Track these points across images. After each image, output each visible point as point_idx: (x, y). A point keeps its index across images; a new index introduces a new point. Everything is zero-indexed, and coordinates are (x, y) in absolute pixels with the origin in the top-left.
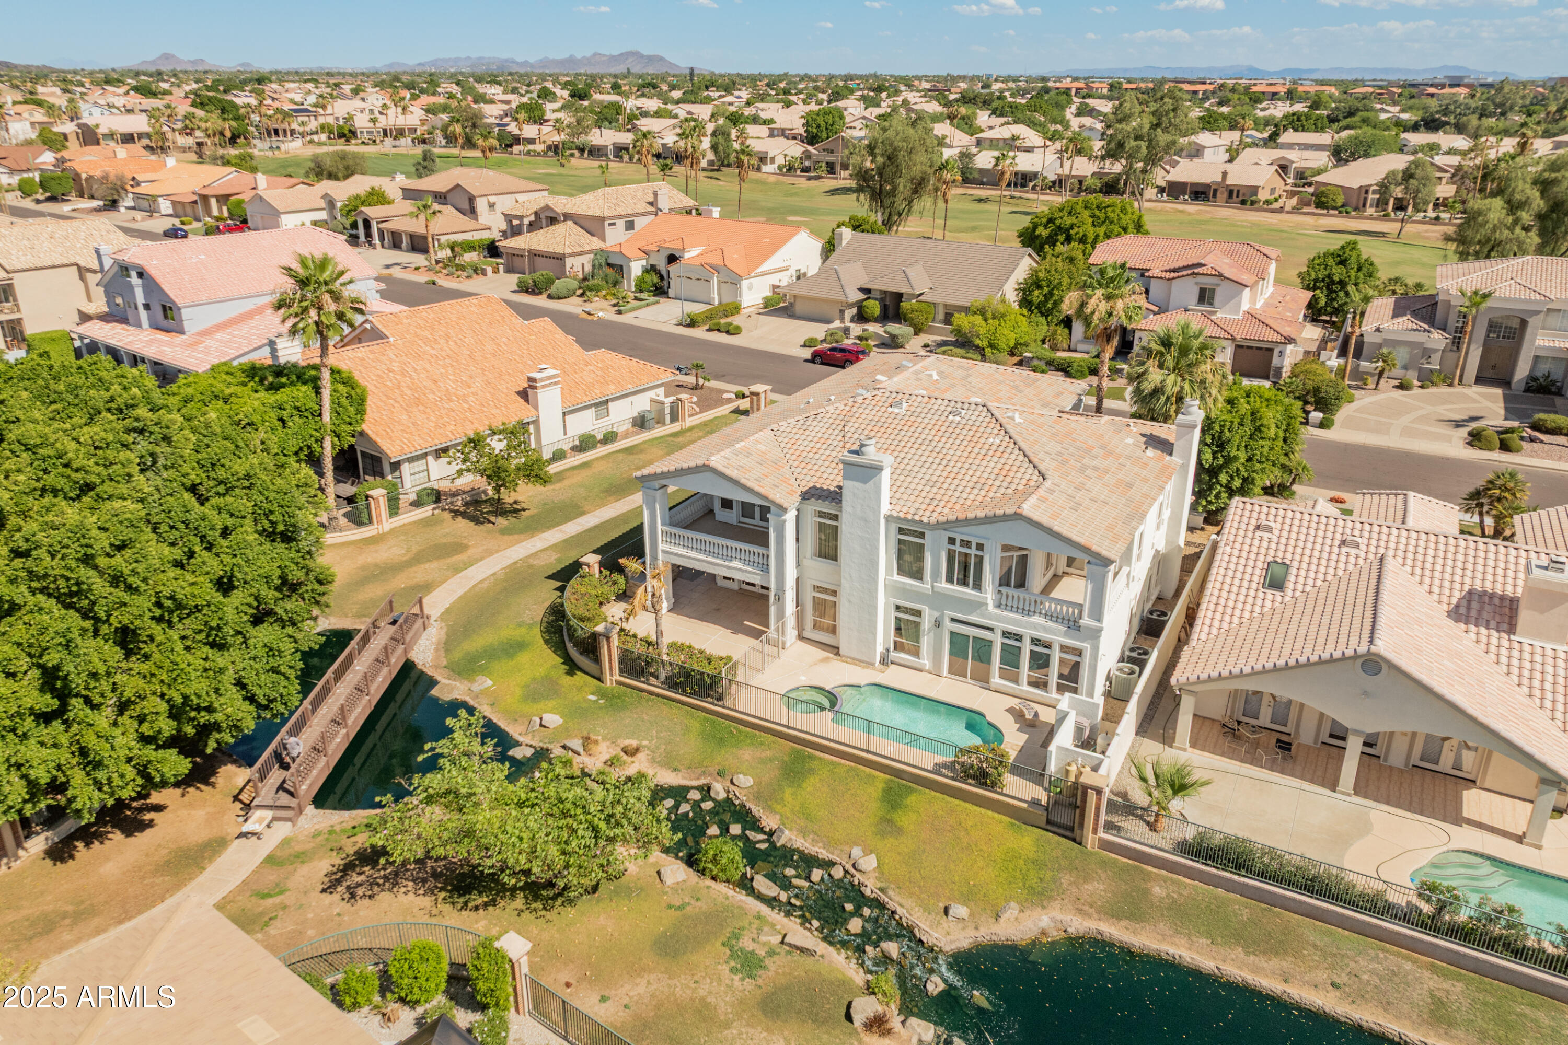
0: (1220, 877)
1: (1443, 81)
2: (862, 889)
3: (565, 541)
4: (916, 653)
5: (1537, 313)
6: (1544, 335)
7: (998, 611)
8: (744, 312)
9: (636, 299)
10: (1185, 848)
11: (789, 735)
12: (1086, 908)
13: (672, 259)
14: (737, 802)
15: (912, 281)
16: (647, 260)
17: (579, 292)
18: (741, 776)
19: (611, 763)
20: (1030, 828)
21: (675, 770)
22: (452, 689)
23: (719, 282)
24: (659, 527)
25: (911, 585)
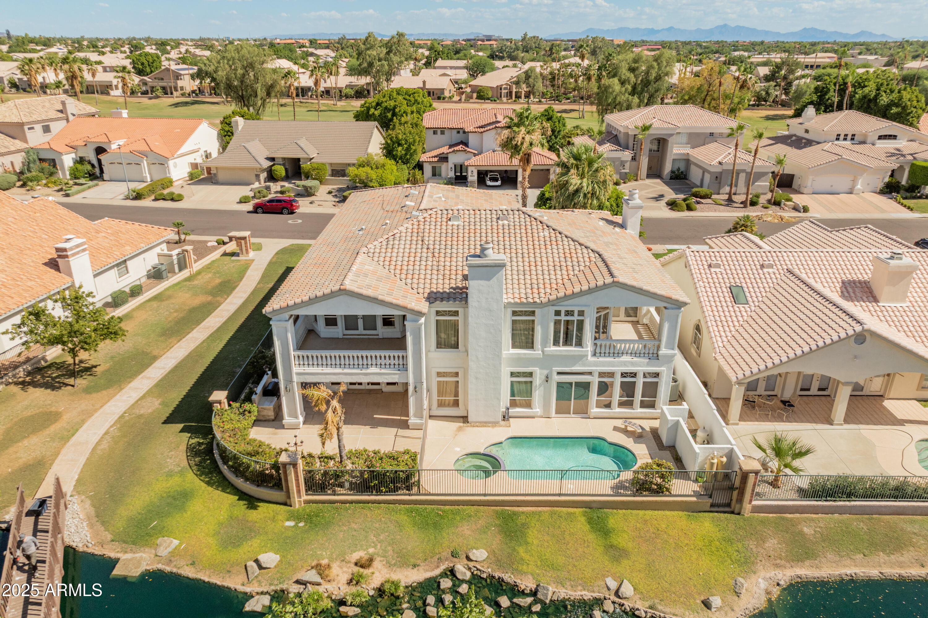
0: (837, 506)
1: (483, 38)
2: (637, 613)
3: (157, 385)
4: (528, 405)
5: (672, 135)
6: (676, 147)
7: (594, 359)
8: (175, 184)
9: (76, 184)
10: (803, 493)
11: (488, 501)
12: (778, 561)
13: (100, 150)
14: (484, 576)
15: (305, 149)
16: (76, 153)
17: (19, 184)
18: (474, 551)
19: (353, 581)
20: (701, 514)
21: (415, 566)
22: (139, 563)
23: (148, 163)
24: (292, 353)
25: (525, 354)
